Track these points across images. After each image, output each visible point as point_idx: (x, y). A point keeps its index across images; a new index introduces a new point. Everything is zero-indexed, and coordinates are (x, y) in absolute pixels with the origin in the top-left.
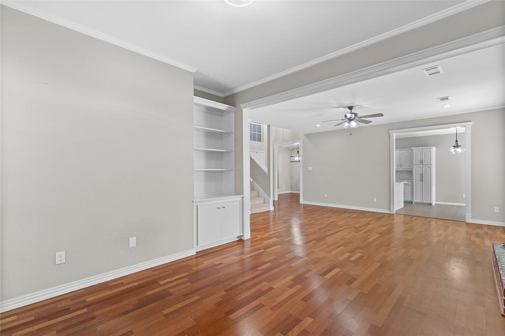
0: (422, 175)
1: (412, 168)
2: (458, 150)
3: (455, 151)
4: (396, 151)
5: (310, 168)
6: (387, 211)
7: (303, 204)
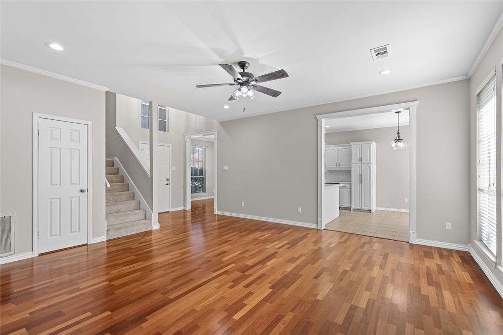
0: (361, 176)
1: (350, 168)
2: (400, 144)
3: (396, 146)
4: (325, 147)
5: (226, 168)
6: (313, 226)
7: (218, 215)
